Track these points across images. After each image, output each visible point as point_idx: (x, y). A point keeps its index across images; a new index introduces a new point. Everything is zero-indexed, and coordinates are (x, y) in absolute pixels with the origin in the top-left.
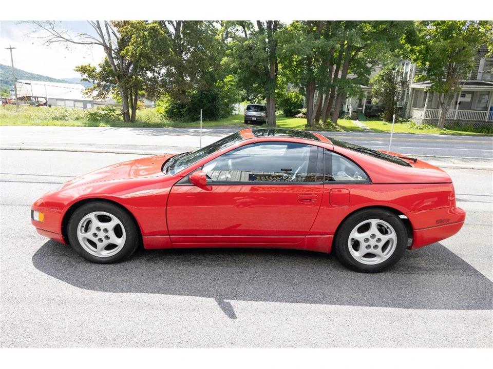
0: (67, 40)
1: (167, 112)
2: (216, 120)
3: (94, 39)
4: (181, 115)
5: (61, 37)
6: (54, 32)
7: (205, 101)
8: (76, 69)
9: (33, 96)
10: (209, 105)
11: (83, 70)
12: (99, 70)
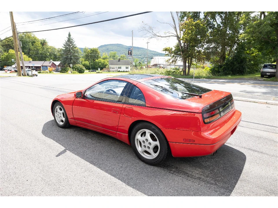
0: (159, 36)
1: (211, 70)
2: (242, 75)
3: (173, 34)
4: (219, 72)
5: (156, 35)
6: (153, 33)
7: (235, 63)
8: (163, 50)
9: (159, 64)
10: (238, 65)
11: (166, 50)
12: (174, 49)
